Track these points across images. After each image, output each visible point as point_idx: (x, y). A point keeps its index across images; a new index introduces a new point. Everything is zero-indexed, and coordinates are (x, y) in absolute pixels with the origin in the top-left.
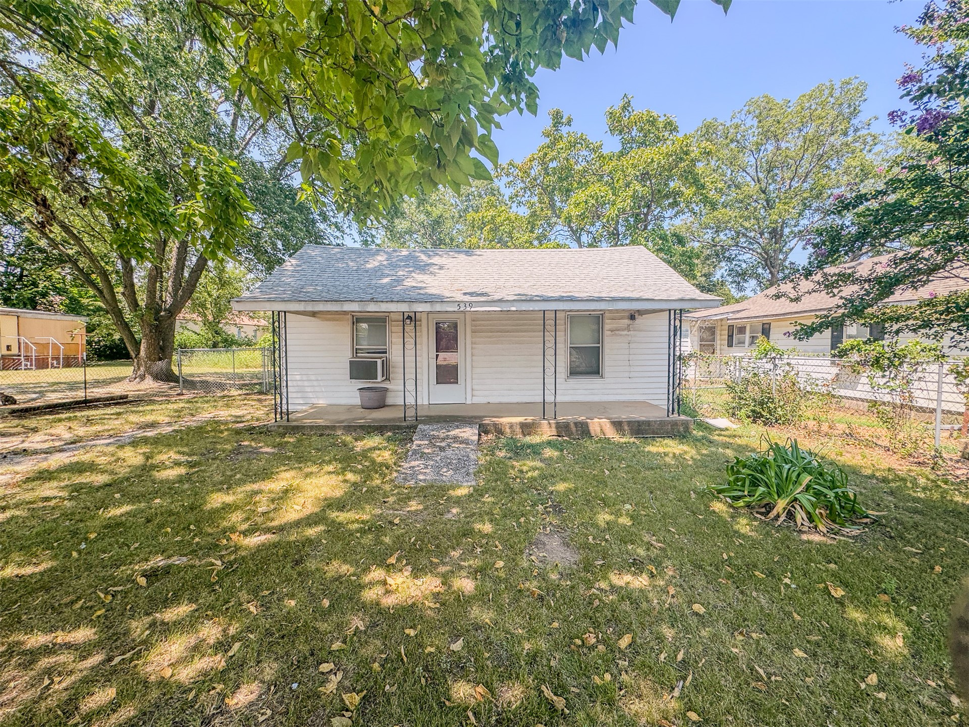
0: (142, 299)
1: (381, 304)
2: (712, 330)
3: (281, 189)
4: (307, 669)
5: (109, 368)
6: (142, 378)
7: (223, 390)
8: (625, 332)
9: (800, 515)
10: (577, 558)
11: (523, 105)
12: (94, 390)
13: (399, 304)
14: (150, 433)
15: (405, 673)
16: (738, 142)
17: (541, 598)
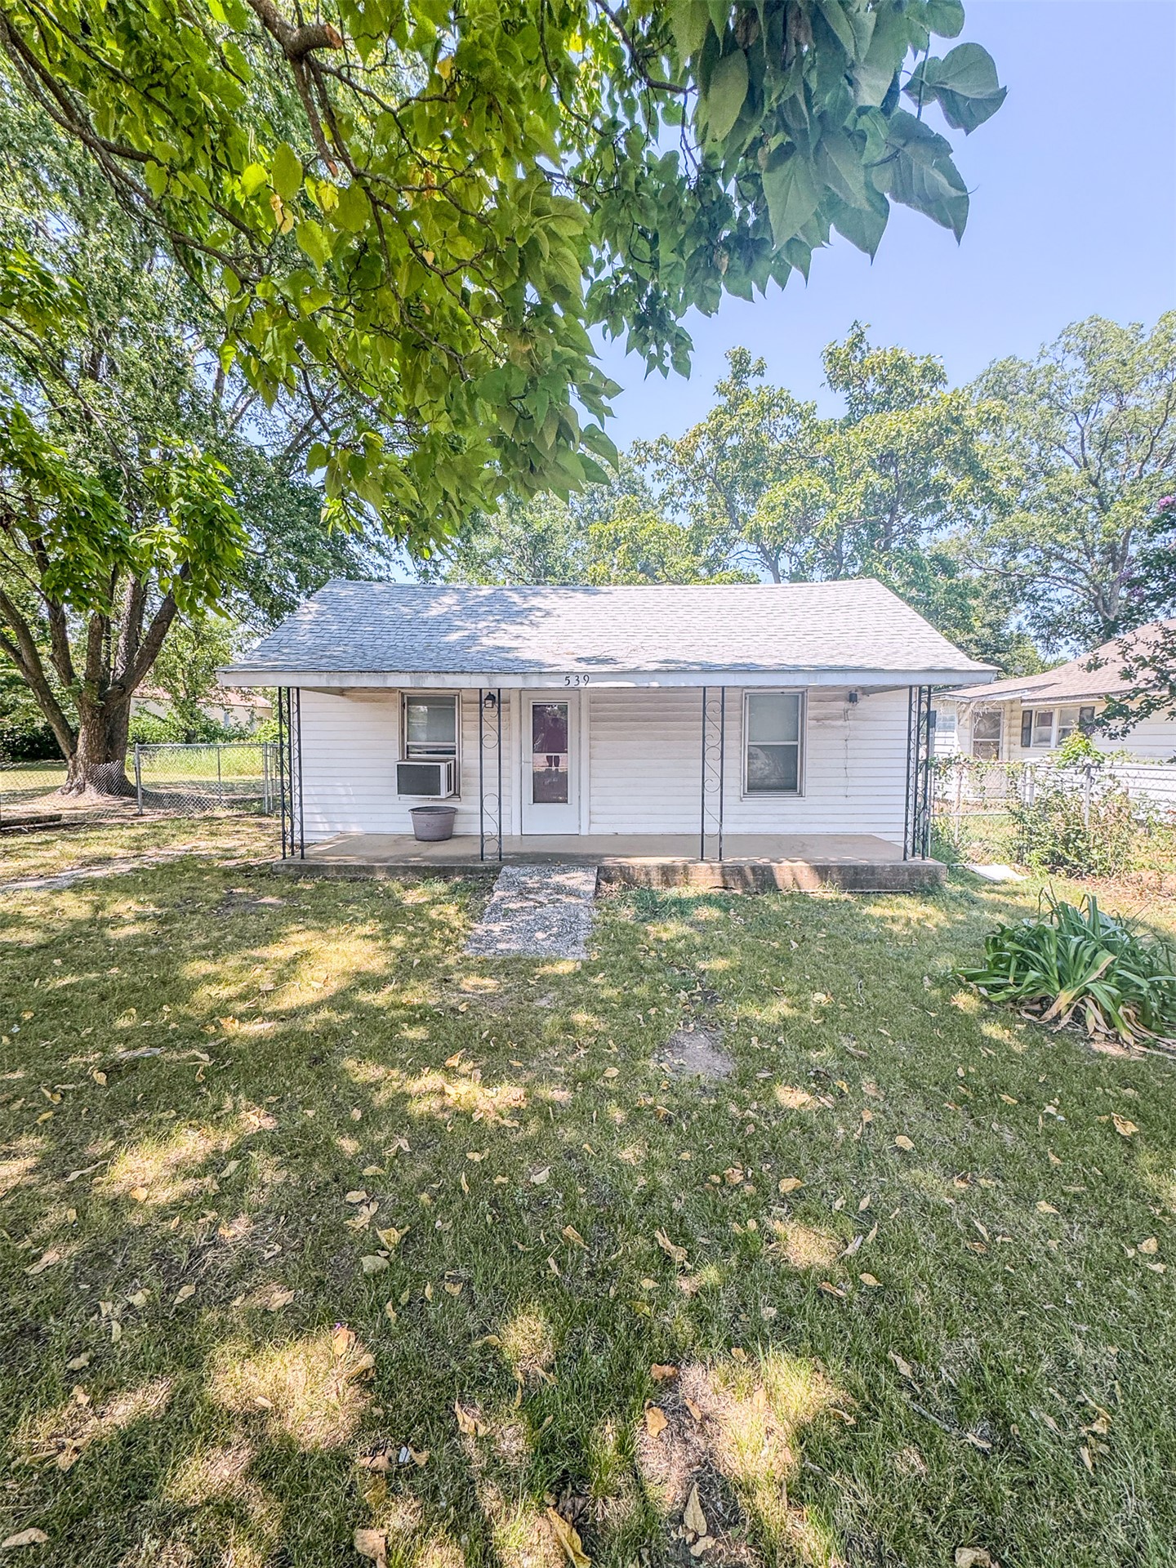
0: (80, 665)
1: (446, 676)
2: (993, 719)
3: (292, 491)
4: (330, 1198)
5: (29, 773)
6: (81, 789)
7: (204, 809)
8: (840, 723)
9: (1093, 1016)
10: (731, 1067)
11: (667, 362)
12: (11, 807)
13: (473, 677)
14: (99, 873)
15: (465, 1208)
16: (1050, 397)
17: (669, 1121)
